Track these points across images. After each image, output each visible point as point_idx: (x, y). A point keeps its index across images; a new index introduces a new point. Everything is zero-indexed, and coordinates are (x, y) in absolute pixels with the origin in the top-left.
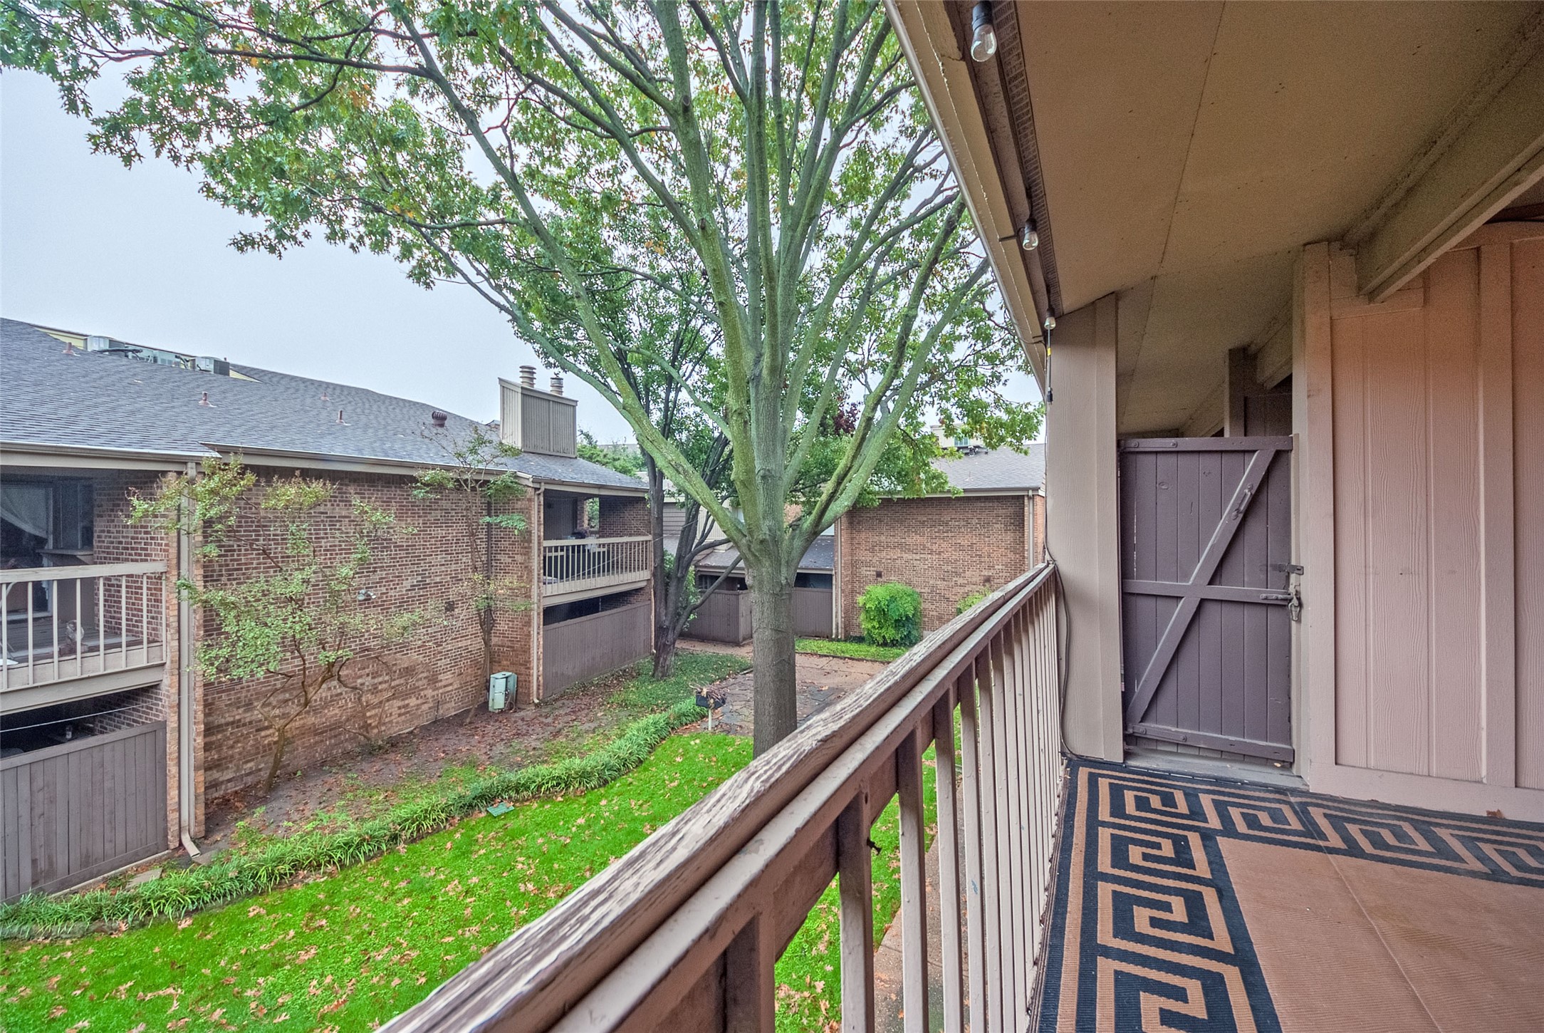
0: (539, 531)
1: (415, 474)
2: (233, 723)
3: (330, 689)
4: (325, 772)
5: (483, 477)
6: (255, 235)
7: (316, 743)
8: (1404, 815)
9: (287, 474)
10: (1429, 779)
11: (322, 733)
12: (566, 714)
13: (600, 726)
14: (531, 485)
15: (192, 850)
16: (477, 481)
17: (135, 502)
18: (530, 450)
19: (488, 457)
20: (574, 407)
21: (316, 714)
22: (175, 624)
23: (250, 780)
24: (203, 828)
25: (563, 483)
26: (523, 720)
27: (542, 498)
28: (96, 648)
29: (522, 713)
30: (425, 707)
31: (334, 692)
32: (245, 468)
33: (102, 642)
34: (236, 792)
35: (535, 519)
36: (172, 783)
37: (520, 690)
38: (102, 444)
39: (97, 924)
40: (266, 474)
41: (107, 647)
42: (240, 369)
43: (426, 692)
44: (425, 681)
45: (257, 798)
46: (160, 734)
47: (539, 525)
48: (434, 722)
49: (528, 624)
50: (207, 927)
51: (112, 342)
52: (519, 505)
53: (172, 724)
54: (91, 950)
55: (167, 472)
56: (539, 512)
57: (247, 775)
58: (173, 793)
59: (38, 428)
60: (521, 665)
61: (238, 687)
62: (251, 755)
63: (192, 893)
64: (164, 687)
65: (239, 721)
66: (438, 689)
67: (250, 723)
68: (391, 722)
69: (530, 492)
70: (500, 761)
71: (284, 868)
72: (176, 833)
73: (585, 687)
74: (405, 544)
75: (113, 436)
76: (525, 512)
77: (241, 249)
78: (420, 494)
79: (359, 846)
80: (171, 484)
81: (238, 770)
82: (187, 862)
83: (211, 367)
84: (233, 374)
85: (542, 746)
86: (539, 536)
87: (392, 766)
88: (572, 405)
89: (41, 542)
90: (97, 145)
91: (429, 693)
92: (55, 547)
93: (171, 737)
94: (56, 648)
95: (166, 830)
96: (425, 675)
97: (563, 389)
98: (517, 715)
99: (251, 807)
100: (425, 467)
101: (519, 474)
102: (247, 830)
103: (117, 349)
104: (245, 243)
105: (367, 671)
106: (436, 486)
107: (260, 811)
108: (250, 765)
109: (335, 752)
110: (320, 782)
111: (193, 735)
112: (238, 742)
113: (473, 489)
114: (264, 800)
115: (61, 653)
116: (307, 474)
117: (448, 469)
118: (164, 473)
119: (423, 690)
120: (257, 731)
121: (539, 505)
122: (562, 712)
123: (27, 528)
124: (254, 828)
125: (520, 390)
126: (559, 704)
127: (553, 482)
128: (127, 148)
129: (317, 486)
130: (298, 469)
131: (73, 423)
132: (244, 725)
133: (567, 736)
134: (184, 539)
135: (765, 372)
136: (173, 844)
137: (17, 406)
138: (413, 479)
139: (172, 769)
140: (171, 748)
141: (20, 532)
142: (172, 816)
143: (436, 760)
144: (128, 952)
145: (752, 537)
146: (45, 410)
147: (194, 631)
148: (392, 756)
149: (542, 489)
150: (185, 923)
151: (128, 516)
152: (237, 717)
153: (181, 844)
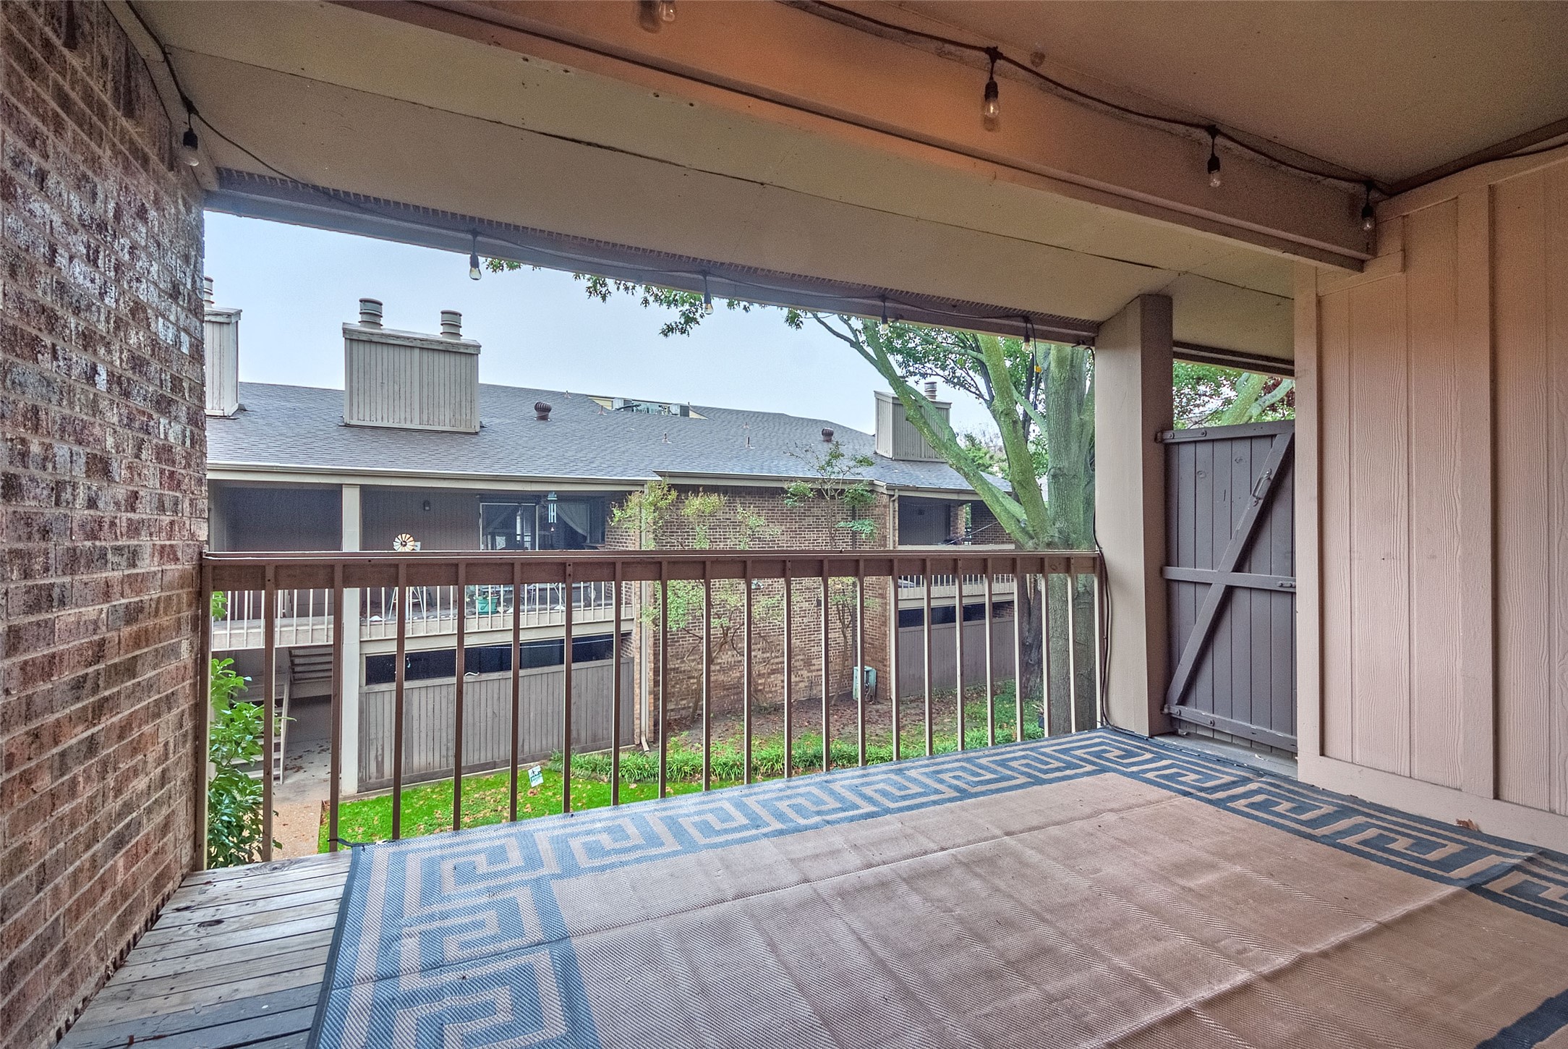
0: (894, 536)
1: (785, 486)
2: (674, 669)
3: (733, 656)
4: (728, 718)
5: (840, 487)
6: (673, 324)
7: (724, 696)
8: (1419, 826)
9: (695, 490)
10: (1409, 780)
11: (728, 689)
12: (916, 714)
13: (942, 730)
14: (885, 492)
15: (646, 747)
16: (836, 490)
17: (615, 512)
18: (900, 457)
19: (845, 469)
20: (947, 409)
21: (724, 673)
22: (639, 593)
23: (683, 712)
24: (652, 735)
25: (917, 489)
26: (877, 711)
27: (897, 505)
28: (600, 605)
29: (879, 707)
30: (802, 685)
31: (736, 659)
32: (671, 487)
33: (603, 602)
34: (675, 719)
35: (890, 524)
36: (637, 699)
37: (879, 685)
38: (603, 475)
39: (594, 774)
40: (683, 490)
41: (605, 605)
42: (698, 410)
43: (802, 672)
44: (802, 663)
45: (686, 725)
46: (631, 665)
47: (894, 530)
48: (809, 700)
49: (884, 623)
50: (643, 791)
51: (625, 401)
52: (877, 511)
53: (637, 660)
54: (589, 787)
55: (631, 491)
56: (894, 517)
57: (683, 709)
58: (637, 707)
59: (576, 467)
60: (880, 661)
61: (677, 644)
62: (685, 695)
63: (638, 769)
64: (634, 632)
65: (678, 668)
66: (812, 671)
67: (684, 671)
68: (776, 691)
69: (885, 499)
70: (846, 738)
71: (687, 769)
72: (638, 734)
73: (943, 695)
74: (785, 545)
75: (610, 469)
76: (880, 518)
77: (666, 335)
78: (789, 502)
79: (732, 767)
80: (634, 499)
81: (676, 704)
82: (643, 754)
83: (678, 411)
84: (692, 415)
85: (884, 735)
86: (894, 541)
87: (770, 723)
88: (944, 408)
89: (585, 538)
90: (590, 292)
91: (805, 673)
92: (591, 542)
93: (636, 668)
94: (582, 604)
95: (633, 730)
96: (801, 657)
97: (937, 393)
98: (874, 706)
99: (681, 730)
100: (792, 479)
101: (876, 482)
102: (676, 743)
103: (629, 406)
104: (668, 330)
105: (759, 646)
106: (801, 496)
107: (685, 733)
108: (684, 702)
109: (737, 706)
110: (723, 724)
111: (648, 670)
112: (677, 684)
113: (833, 497)
114: (688, 728)
115: (585, 606)
116: (710, 490)
117: (806, 480)
118: (630, 493)
119: (800, 670)
120: (689, 678)
121: (894, 511)
122: (913, 711)
123: (580, 531)
124: (680, 743)
125: (891, 401)
126: (914, 705)
127: (907, 488)
128: (604, 290)
129: (714, 498)
130: (701, 485)
131: (592, 462)
132: (681, 672)
133: (909, 732)
134: (643, 534)
135: (1053, 365)
136: (637, 742)
137: (570, 453)
138: (783, 491)
139: (637, 691)
140: (637, 676)
141: (576, 532)
142: (637, 722)
143: (800, 727)
144: (605, 793)
145: (1038, 539)
146: (581, 455)
147: (648, 598)
148: (772, 717)
149: (896, 496)
150: (633, 786)
151: (612, 521)
152: (677, 666)
153: (641, 743)
